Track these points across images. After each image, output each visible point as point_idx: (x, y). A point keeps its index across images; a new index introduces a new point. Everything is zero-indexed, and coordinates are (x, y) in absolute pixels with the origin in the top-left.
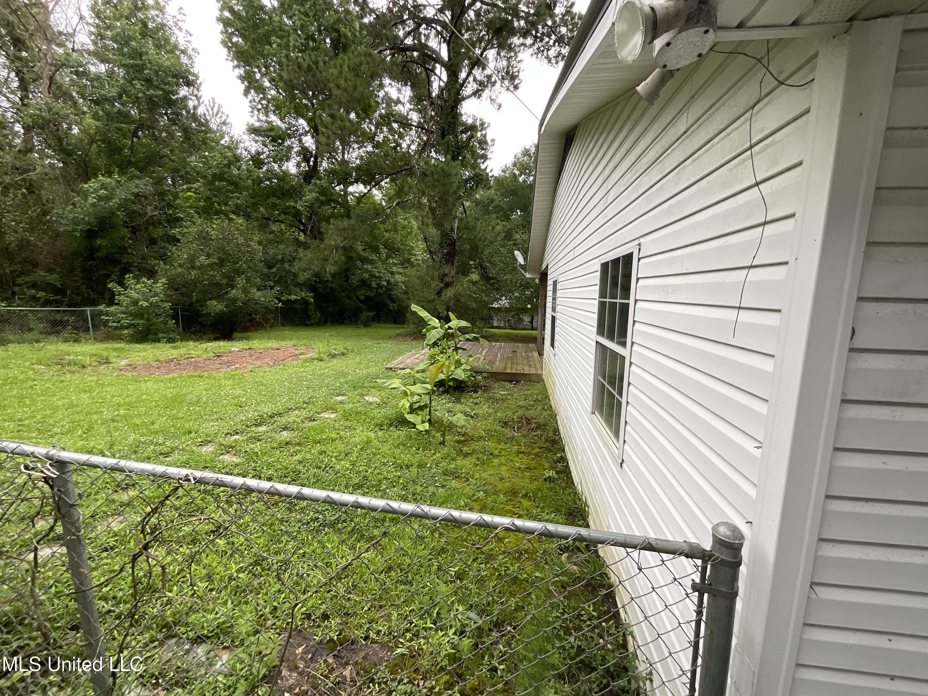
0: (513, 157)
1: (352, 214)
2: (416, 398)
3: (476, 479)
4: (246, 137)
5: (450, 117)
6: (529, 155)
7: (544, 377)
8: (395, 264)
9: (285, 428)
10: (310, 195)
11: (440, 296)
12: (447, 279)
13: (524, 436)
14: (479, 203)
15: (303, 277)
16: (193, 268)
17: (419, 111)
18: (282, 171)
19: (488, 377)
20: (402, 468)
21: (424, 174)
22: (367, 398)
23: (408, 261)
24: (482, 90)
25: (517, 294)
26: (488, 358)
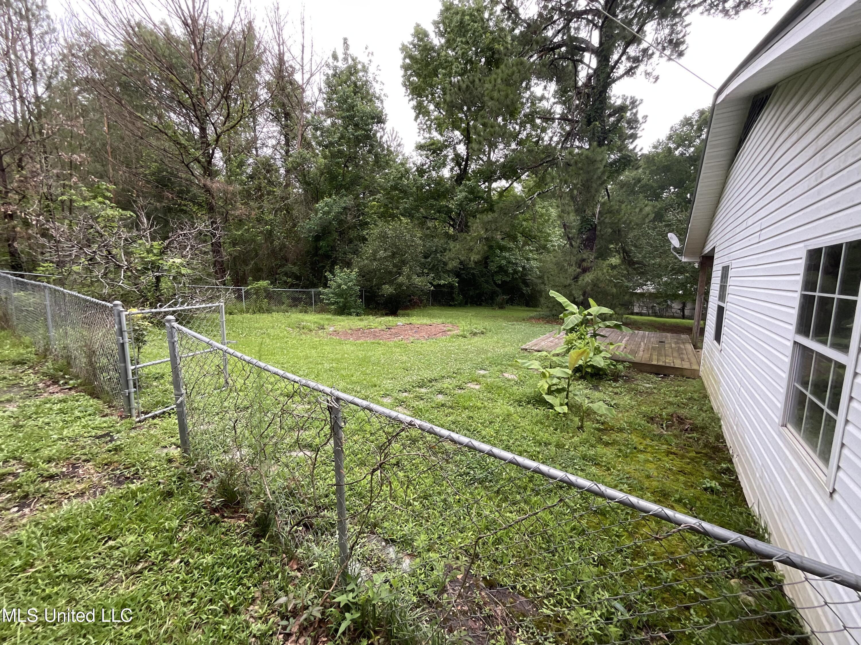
0: (669, 129)
1: (495, 208)
2: (555, 381)
3: (619, 471)
4: (414, 154)
5: (597, 103)
6: (691, 124)
7: (701, 374)
8: (531, 251)
9: (441, 393)
10: (460, 195)
11: (577, 281)
12: (585, 264)
13: (675, 436)
14: (625, 185)
15: (453, 265)
16: (375, 260)
17: (564, 103)
18: (438, 176)
19: (629, 368)
20: (540, 444)
21: (568, 165)
22: (506, 375)
23: (544, 247)
24: (636, 67)
25: (665, 279)
26: (629, 347)
